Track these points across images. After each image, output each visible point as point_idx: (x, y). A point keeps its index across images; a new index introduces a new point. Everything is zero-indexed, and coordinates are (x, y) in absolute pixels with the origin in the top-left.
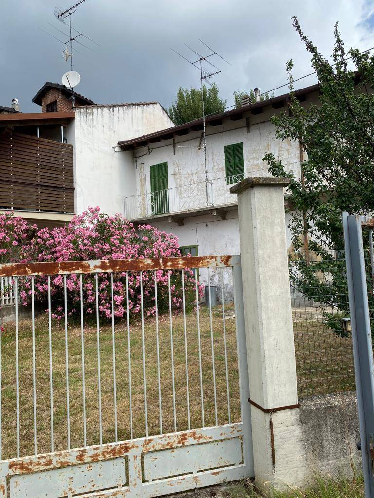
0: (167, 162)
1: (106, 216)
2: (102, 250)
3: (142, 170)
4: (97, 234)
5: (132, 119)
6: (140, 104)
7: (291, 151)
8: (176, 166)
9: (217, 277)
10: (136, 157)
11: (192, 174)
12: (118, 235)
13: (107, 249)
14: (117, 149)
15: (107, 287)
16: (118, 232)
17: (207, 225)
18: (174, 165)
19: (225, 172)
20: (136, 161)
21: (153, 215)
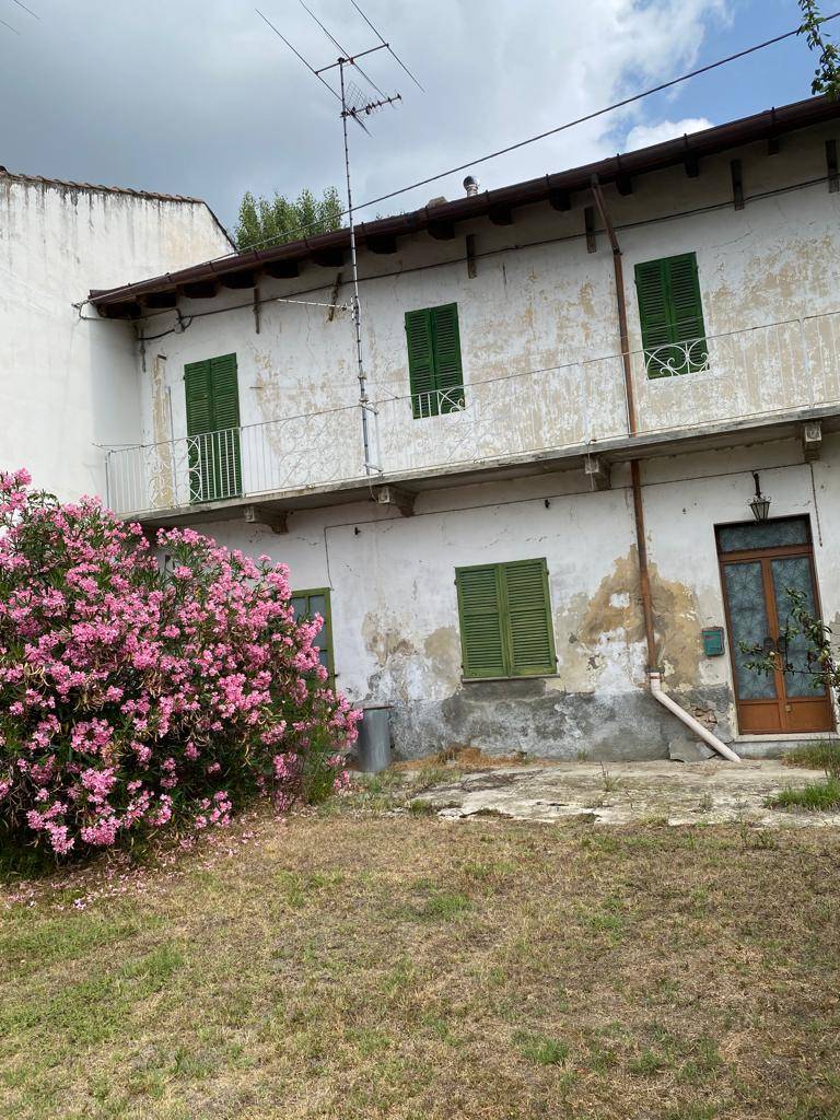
0: (235, 355)
1: (51, 501)
2: (38, 612)
3: (160, 376)
4: (21, 560)
5: (131, 233)
6: (155, 197)
7: (593, 328)
8: (263, 363)
9: (388, 679)
10: (142, 339)
11: (312, 387)
12: (91, 562)
13: (54, 611)
14: (87, 311)
15: (55, 741)
16: (93, 552)
17: (357, 532)
18: (257, 361)
19: (408, 383)
20: (143, 351)
21: (196, 503)
